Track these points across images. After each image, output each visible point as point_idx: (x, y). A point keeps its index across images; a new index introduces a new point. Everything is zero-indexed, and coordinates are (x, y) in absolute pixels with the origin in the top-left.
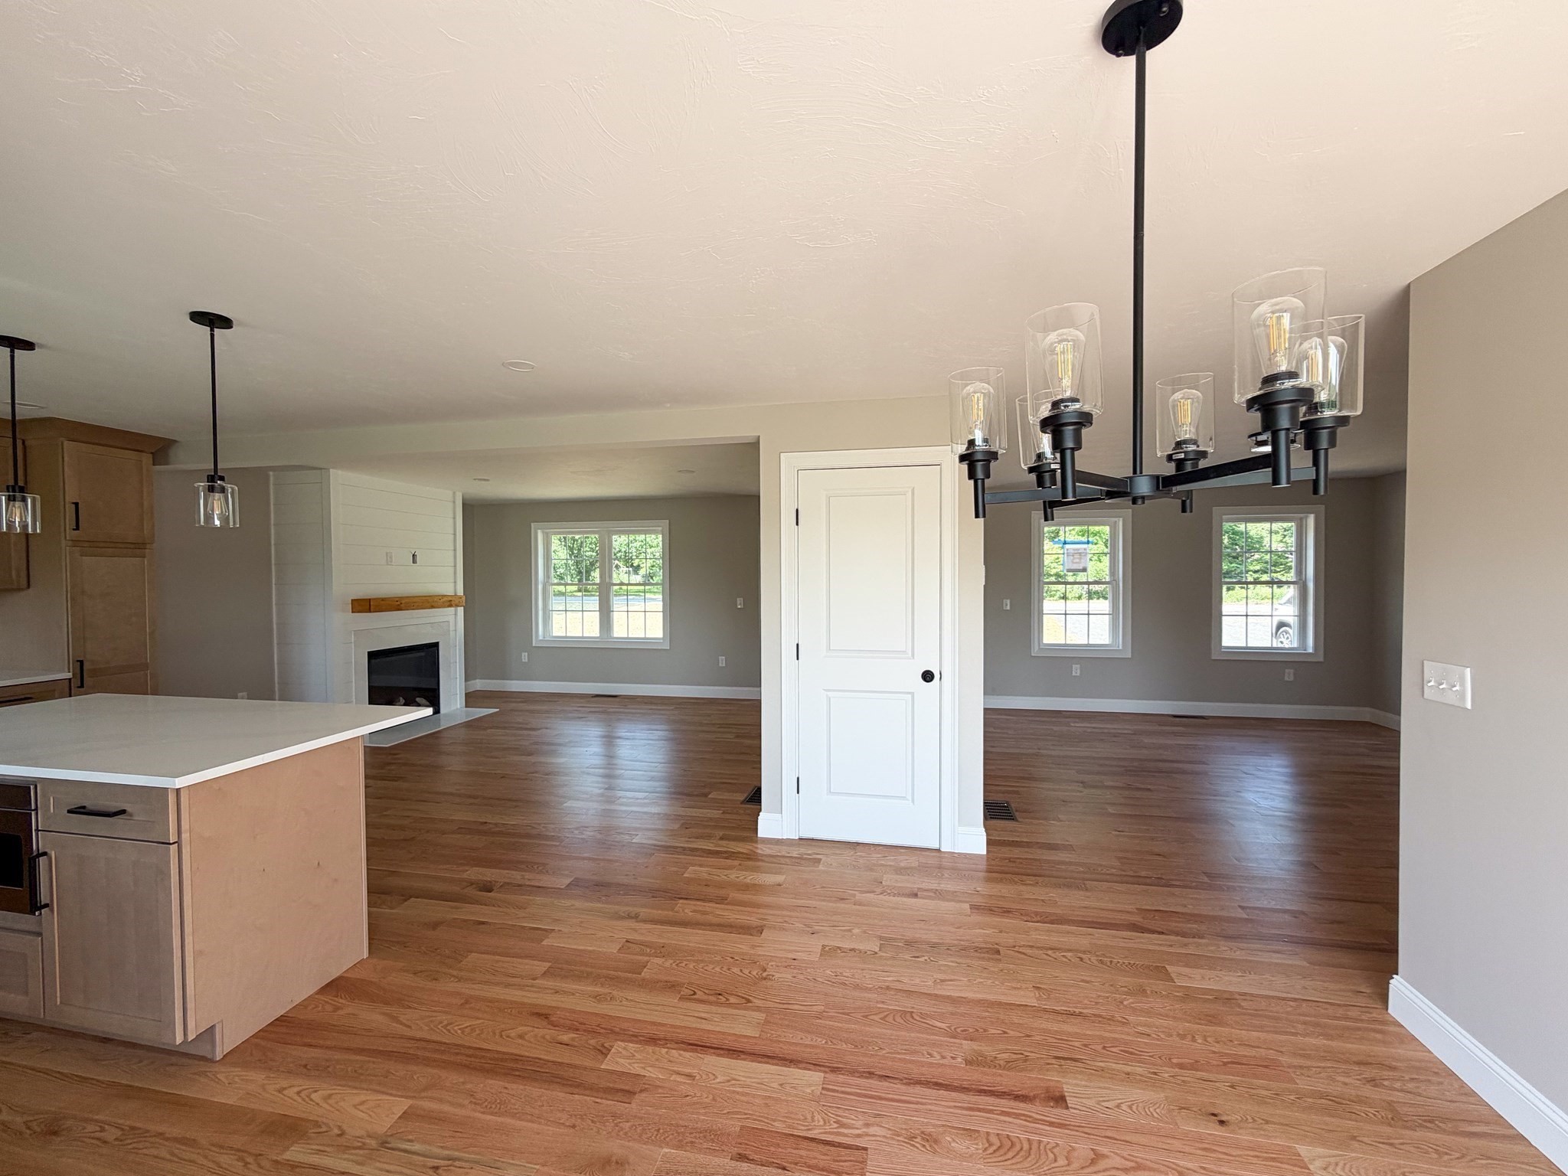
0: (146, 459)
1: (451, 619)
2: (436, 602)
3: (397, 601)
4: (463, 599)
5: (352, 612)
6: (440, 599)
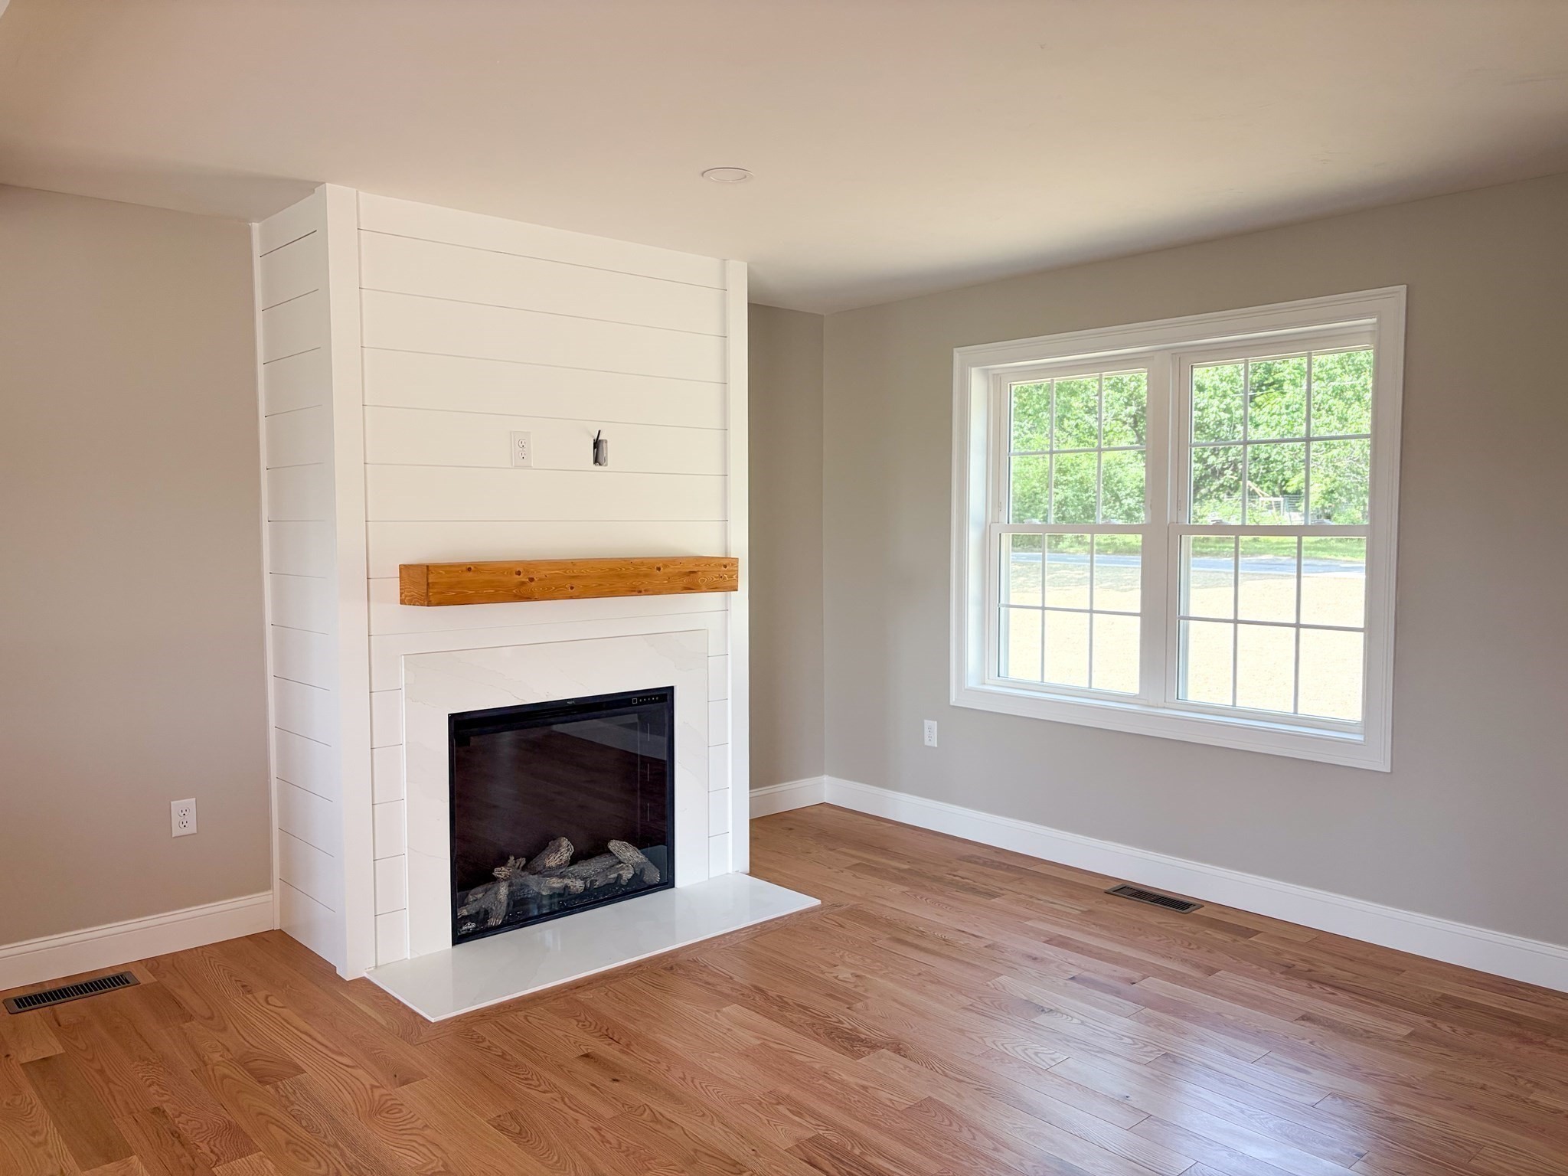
2: (646, 576)
3: (519, 573)
4: (725, 567)
5: (402, 602)
6: (659, 569)
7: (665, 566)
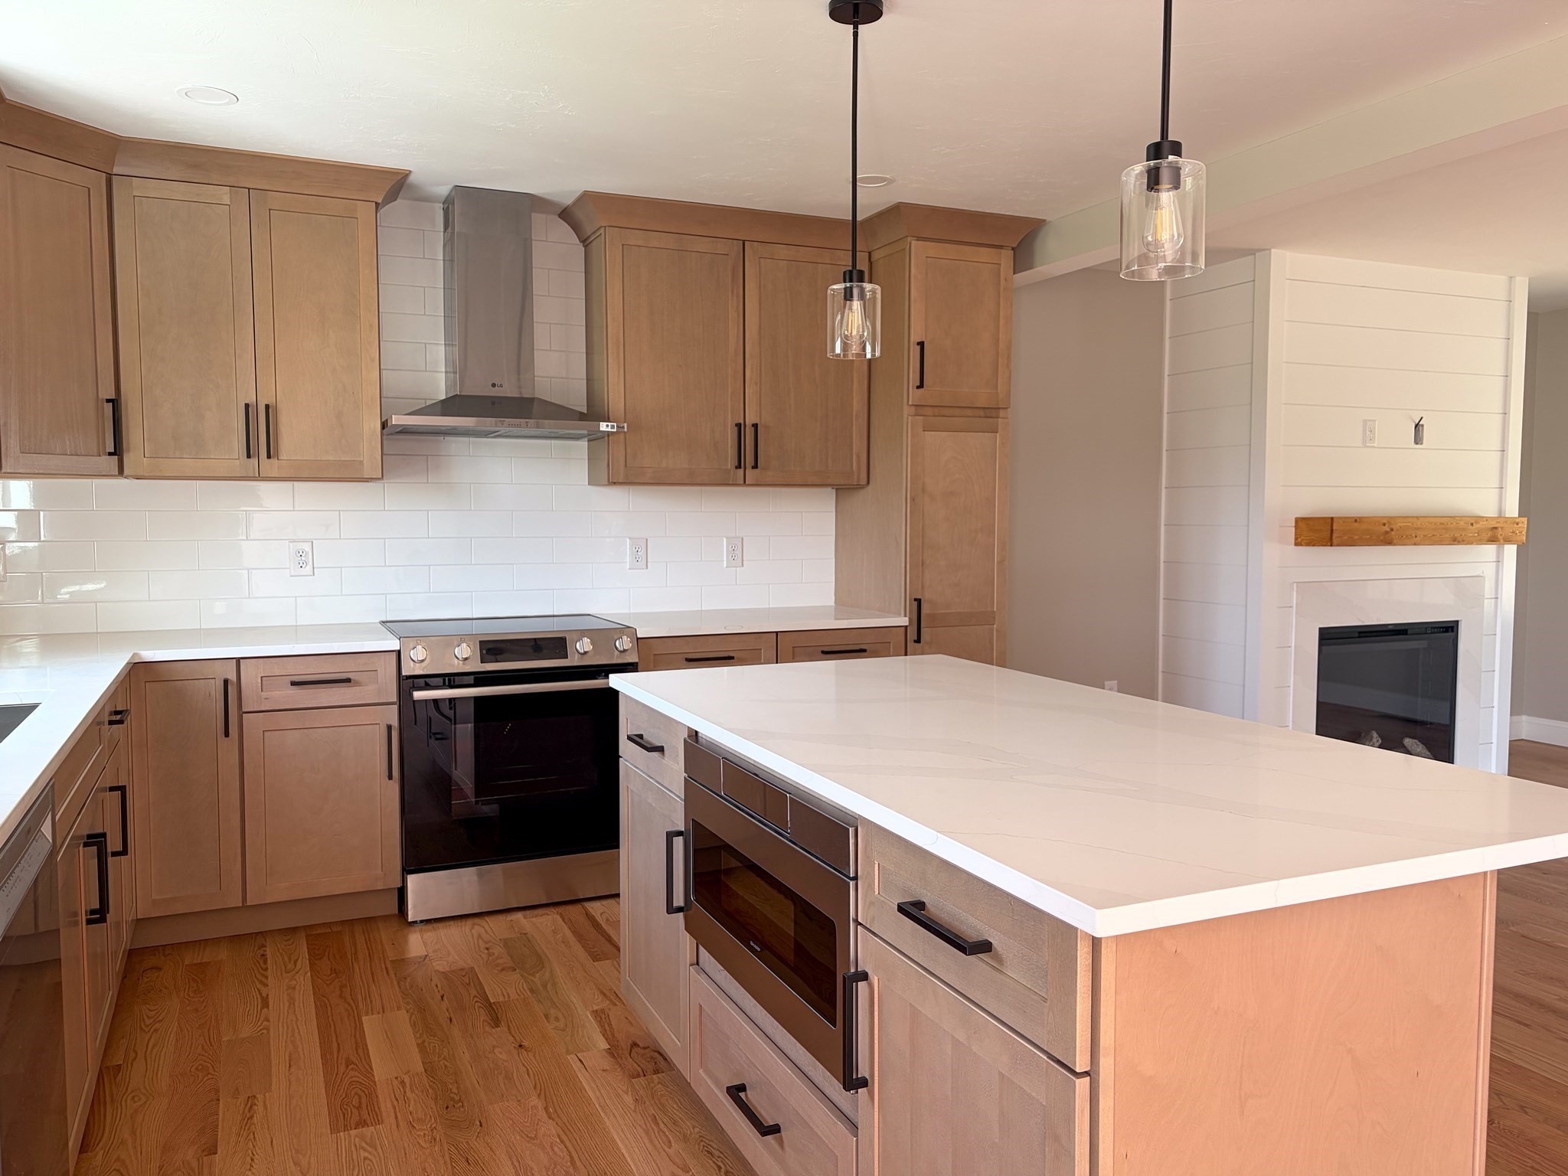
0: (1006, 258)
1: (1489, 571)
2: (1464, 529)
3: (1384, 525)
4: (1517, 524)
5: (1296, 544)
6: (1472, 524)
7: (1477, 522)
